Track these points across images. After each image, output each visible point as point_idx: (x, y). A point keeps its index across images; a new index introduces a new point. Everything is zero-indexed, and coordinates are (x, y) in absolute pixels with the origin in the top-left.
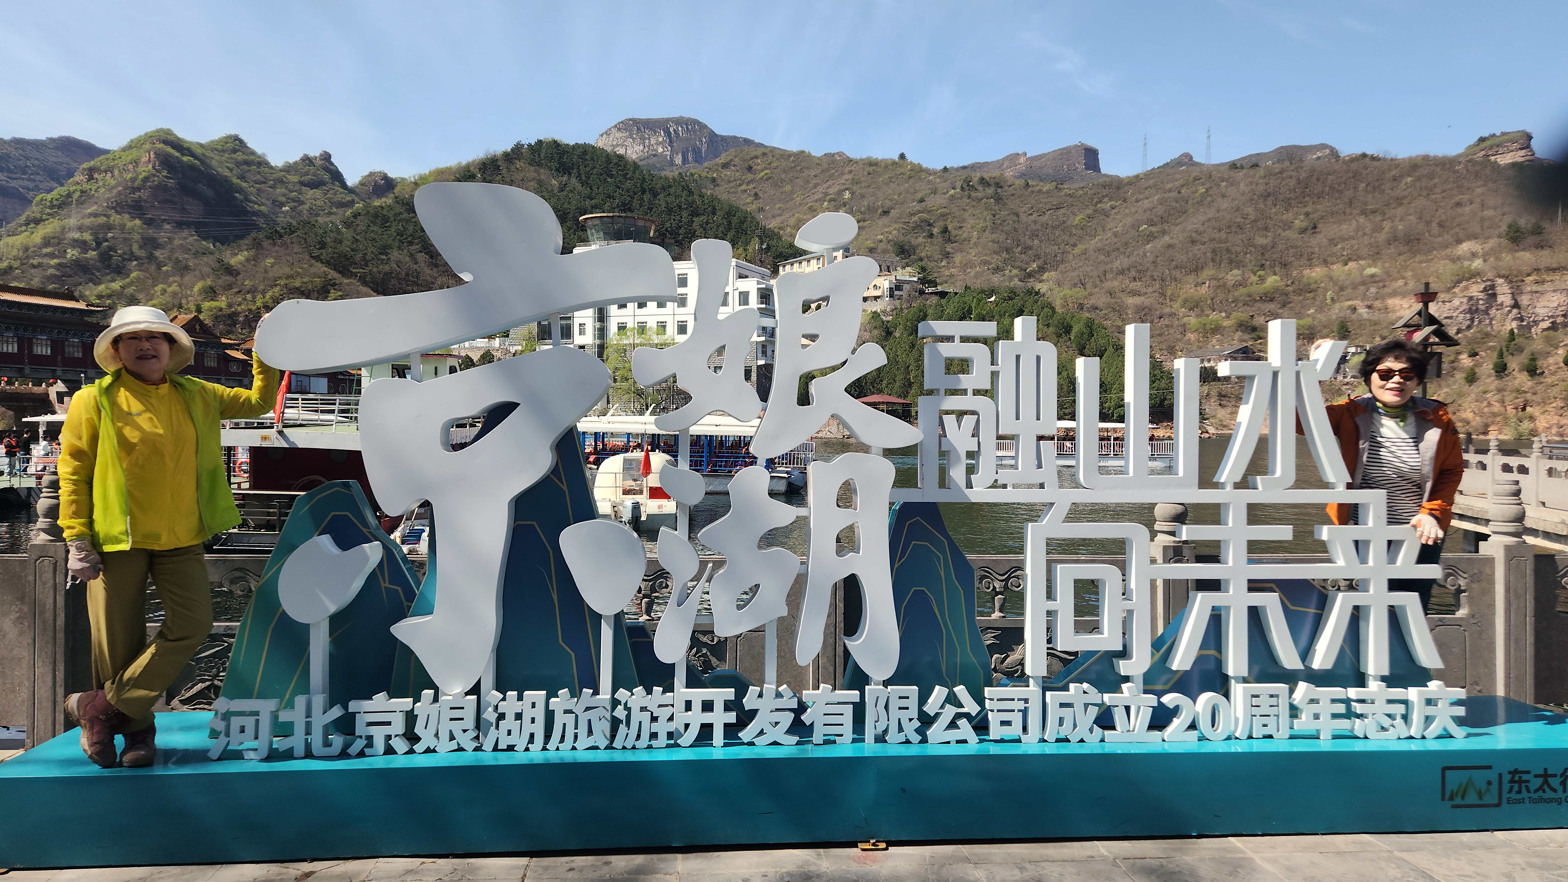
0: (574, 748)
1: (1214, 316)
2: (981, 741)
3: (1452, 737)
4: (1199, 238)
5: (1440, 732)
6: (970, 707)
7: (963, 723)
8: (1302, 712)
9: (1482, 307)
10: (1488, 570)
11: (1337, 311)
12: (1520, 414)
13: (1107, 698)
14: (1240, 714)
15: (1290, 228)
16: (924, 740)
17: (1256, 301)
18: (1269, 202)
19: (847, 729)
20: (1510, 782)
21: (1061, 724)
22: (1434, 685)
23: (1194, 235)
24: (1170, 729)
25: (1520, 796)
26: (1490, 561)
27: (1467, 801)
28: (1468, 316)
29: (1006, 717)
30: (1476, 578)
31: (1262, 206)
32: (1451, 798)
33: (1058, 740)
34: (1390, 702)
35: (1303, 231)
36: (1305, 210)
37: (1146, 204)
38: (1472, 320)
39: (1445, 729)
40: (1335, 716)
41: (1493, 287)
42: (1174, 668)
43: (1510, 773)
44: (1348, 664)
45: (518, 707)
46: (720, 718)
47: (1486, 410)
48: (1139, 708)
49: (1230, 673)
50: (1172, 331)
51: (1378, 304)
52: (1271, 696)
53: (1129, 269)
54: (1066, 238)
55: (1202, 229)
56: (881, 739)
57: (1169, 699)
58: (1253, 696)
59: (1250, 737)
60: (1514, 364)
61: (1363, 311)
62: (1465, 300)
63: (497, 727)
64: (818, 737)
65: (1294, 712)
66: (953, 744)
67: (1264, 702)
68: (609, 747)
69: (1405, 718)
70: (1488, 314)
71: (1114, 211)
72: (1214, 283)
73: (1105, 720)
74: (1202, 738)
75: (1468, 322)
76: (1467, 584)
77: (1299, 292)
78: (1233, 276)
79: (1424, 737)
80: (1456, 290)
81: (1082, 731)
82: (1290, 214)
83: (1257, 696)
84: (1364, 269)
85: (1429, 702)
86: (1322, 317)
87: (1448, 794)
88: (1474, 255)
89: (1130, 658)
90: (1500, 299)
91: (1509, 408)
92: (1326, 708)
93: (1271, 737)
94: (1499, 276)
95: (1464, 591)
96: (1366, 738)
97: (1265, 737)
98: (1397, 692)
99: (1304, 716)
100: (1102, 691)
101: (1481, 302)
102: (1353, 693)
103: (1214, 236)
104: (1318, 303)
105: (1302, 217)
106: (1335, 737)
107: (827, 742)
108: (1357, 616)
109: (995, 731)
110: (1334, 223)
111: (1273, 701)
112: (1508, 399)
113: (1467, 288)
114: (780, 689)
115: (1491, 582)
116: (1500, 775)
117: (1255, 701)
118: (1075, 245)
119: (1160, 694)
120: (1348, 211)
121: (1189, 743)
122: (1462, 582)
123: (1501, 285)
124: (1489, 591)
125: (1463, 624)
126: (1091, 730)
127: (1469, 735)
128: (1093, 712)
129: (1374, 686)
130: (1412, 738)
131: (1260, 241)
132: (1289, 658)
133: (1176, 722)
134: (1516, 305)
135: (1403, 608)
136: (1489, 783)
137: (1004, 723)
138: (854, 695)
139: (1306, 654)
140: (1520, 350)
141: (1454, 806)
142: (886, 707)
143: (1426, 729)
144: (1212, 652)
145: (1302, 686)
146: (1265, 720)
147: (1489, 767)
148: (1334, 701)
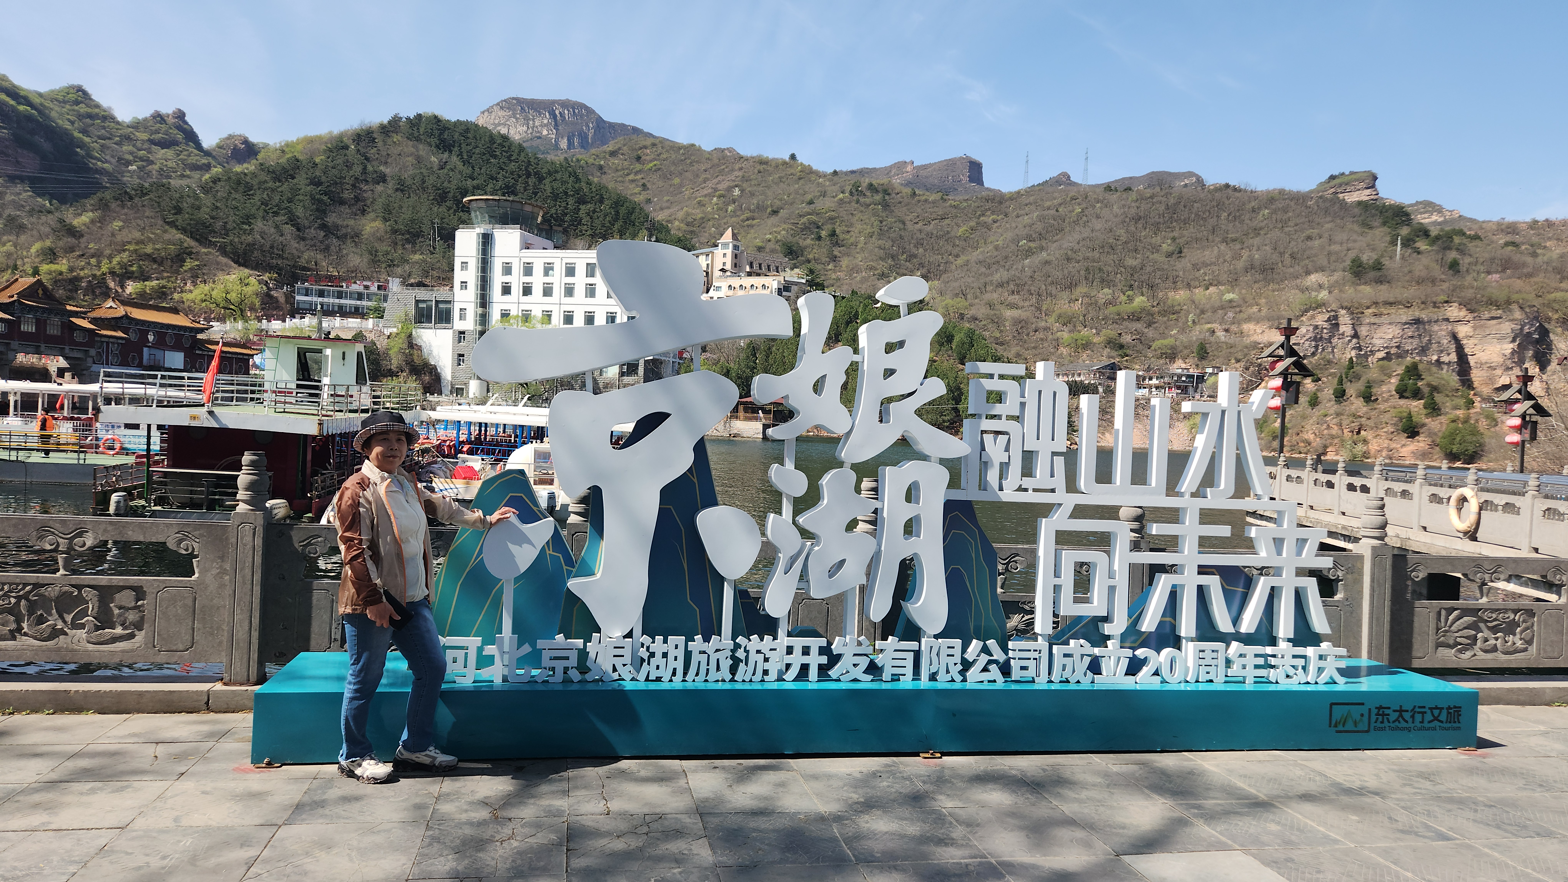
0: (706, 681)
1: (1085, 332)
2: (1006, 681)
3: (1335, 683)
4: (1074, 256)
5: (1327, 679)
6: (998, 655)
7: (993, 667)
8: (1234, 663)
9: (1326, 336)
10: (1359, 565)
11: (1197, 333)
12: (1355, 436)
13: (1097, 651)
14: (1190, 663)
15: (1158, 251)
16: (964, 680)
17: (1124, 319)
18: (1140, 226)
19: (909, 671)
20: (1376, 715)
21: (1064, 670)
22: (1324, 645)
23: (1070, 253)
24: (1141, 674)
25: (1382, 725)
26: (1360, 558)
27: (1346, 729)
28: (1313, 343)
29: (1024, 663)
30: (1350, 571)
31: (1133, 228)
32: (1336, 726)
33: (1061, 682)
34: (1294, 657)
35: (1169, 255)
36: (1172, 235)
37: (1026, 220)
38: (1316, 347)
39: (1331, 678)
40: (1257, 667)
41: (1336, 317)
42: (1143, 630)
43: (1376, 708)
44: (1264, 630)
45: (665, 648)
46: (815, 660)
47: (1326, 432)
48: (1119, 658)
49: (1183, 634)
50: (1046, 345)
51: (1234, 328)
52: (1213, 651)
53: (1008, 283)
54: (950, 248)
55: (1076, 247)
56: (933, 677)
57: (1141, 653)
58: (1200, 651)
59: (1197, 681)
60: (1351, 390)
61: (1220, 334)
62: (1311, 328)
63: (649, 664)
64: (886, 676)
65: (1228, 663)
66: (986, 683)
67: (1208, 655)
68: (732, 680)
69: (1304, 668)
70: (1331, 343)
71: (996, 225)
72: (1086, 300)
73: (1095, 667)
74: (1164, 682)
75: (1313, 350)
76: (1344, 575)
77: (1164, 313)
78: (1105, 294)
79: (1316, 683)
80: (1304, 318)
81: (1079, 675)
82: (1159, 238)
83: (1203, 651)
84: (1223, 295)
85: (1321, 657)
86: (1183, 338)
87: (1333, 722)
88: (1321, 286)
89: (1112, 622)
90: (1342, 329)
91: (1345, 431)
92: (1251, 661)
93: (1211, 681)
94: (1342, 308)
95: (1342, 580)
96: (1277, 683)
97: (1207, 681)
98: (1299, 650)
99: (1235, 666)
100: (1094, 645)
101: (1325, 331)
102: (1269, 650)
103: (1088, 254)
104: (1180, 324)
105: (1169, 241)
106: (1255, 682)
107: (893, 680)
108: (1273, 594)
109: (1016, 674)
110: (1198, 249)
111: (1214, 655)
112: (1345, 423)
113: (1313, 317)
114: (860, 639)
115: (1361, 573)
116: (1370, 709)
117: (1202, 655)
118: (957, 256)
119: (1134, 649)
120: (1210, 237)
121: (1154, 684)
122: (1340, 573)
123: (1343, 316)
124: (1359, 581)
125: (1340, 605)
126: (1085, 674)
127: (1347, 683)
128: (1087, 660)
129: (1283, 645)
130: (1308, 683)
131: (1130, 262)
132: (1224, 623)
133: (1145, 669)
134: (1356, 335)
135: (1305, 589)
136: (1362, 715)
137: (1023, 668)
138: (914, 645)
139: (1236, 621)
140: (1358, 377)
141: (1337, 732)
142: (938, 655)
143: (1318, 677)
144: (1168, 619)
145: (1234, 645)
146: (1208, 669)
147: (1363, 704)
148: (1256, 656)
